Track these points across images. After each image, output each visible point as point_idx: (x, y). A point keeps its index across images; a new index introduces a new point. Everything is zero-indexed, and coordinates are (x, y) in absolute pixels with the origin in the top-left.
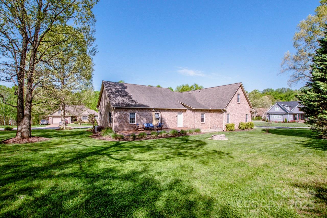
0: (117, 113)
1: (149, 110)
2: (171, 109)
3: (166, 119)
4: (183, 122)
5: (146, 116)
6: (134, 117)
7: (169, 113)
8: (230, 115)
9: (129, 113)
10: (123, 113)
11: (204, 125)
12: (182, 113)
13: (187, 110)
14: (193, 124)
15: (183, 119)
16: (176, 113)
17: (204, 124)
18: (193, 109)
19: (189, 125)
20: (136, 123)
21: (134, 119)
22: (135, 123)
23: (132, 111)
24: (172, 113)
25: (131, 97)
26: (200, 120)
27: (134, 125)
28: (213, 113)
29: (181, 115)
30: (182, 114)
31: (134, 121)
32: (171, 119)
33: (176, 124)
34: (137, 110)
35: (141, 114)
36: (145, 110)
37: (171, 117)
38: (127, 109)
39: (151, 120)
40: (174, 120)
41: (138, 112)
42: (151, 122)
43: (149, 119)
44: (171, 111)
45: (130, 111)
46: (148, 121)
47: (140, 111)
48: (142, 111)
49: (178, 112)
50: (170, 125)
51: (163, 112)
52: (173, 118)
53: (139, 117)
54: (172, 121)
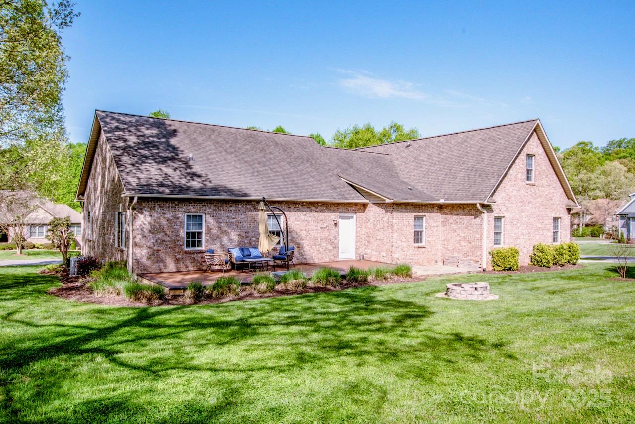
0: (142, 213)
1: (248, 206)
2: (318, 203)
3: (303, 234)
4: (356, 242)
5: (239, 225)
6: (201, 225)
7: (311, 214)
8: (503, 220)
9: (182, 217)
10: (165, 214)
11: (423, 253)
12: (355, 216)
13: (368, 204)
14: (387, 250)
15: (357, 233)
16: (334, 216)
17: (423, 250)
18: (388, 201)
19: (374, 253)
20: (205, 247)
21: (200, 234)
22: (203, 248)
23: (193, 210)
24: (322, 216)
25: (191, 163)
26: (411, 237)
27: (201, 252)
28: (452, 214)
29: (351, 220)
30: (352, 217)
31: (200, 242)
32: (317, 234)
33: (335, 249)
34: (210, 204)
35: (223, 219)
36: (234, 204)
37: (319, 228)
38: (176, 203)
39: (255, 239)
40: (327, 235)
41: (211, 210)
42: (253, 243)
43: (247, 235)
44: (318, 210)
45: (184, 207)
46: (246, 241)
47: (218, 208)
48: (225, 208)
49: (339, 213)
50: (317, 254)
51: (293, 211)
52: (326, 229)
53: (217, 229)
54: (321, 239)
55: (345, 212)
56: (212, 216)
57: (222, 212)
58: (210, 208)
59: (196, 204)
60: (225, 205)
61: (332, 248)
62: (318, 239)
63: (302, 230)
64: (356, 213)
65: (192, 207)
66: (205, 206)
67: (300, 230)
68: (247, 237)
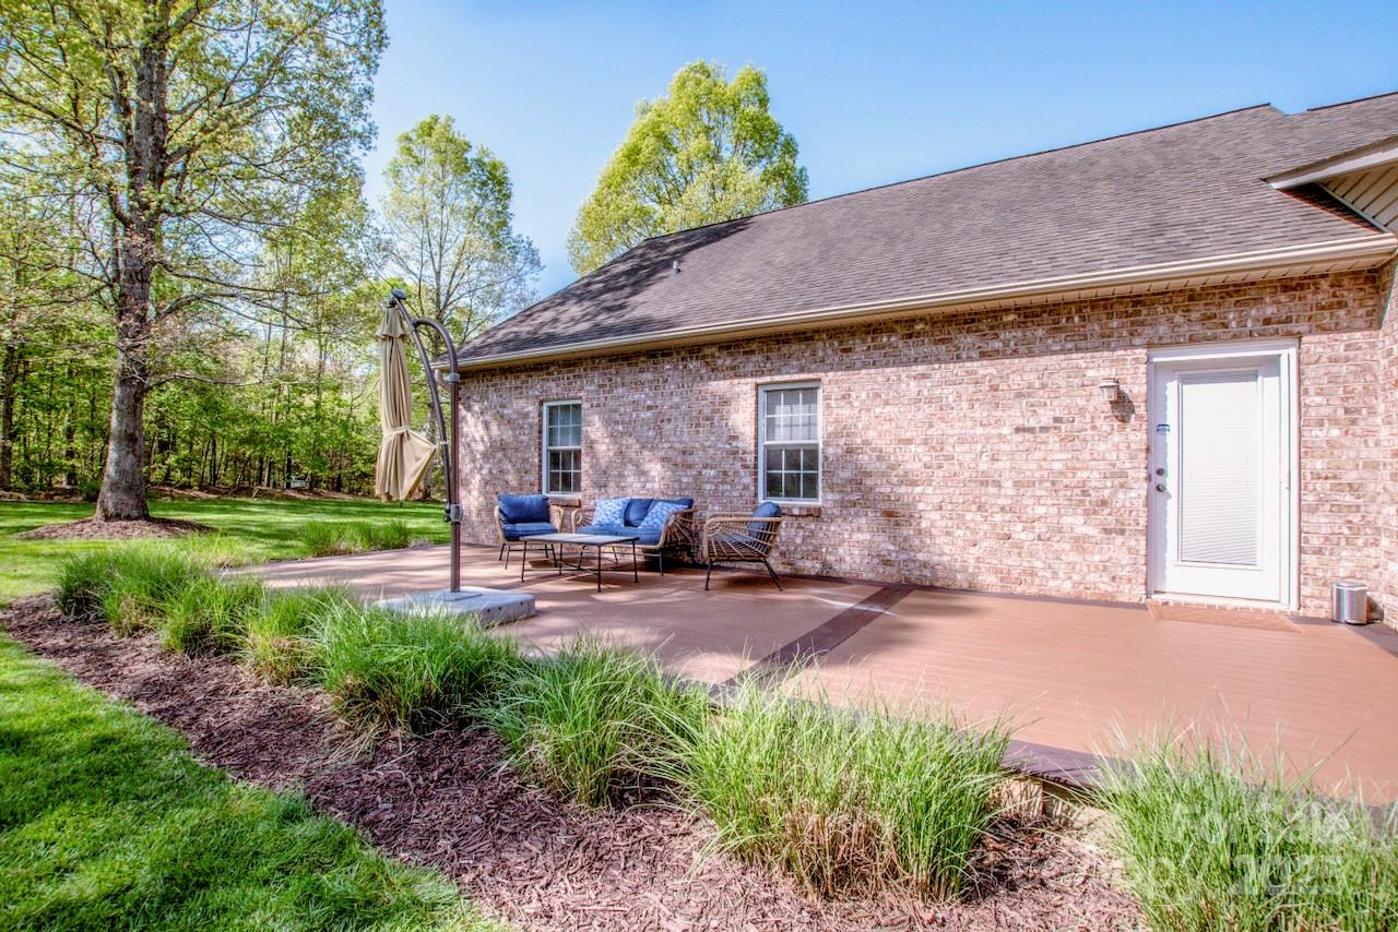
1: (693, 365)
3: (914, 459)
4: (1303, 508)
6: (577, 432)
7: (957, 369)
12: (1288, 354)
15: (1304, 450)
20: (585, 493)
21: (578, 455)
22: (582, 494)
24: (1023, 371)
29: (1269, 383)
30: (1275, 360)
31: (577, 479)
32: (994, 459)
33: (1119, 540)
34: (591, 370)
35: (622, 409)
36: (650, 363)
37: (1006, 431)
38: (523, 376)
39: (713, 472)
40: (1058, 466)
41: (592, 388)
42: (708, 487)
43: (690, 459)
44: (997, 345)
45: (538, 386)
46: (685, 480)
47: (610, 380)
48: (627, 377)
49: (1149, 345)
50: (992, 552)
51: (865, 366)
52: (1052, 438)
53: (607, 440)
54: (1017, 484)
55: (1192, 340)
56: (595, 403)
57: (621, 390)
58: (592, 382)
59: (561, 376)
60: (627, 369)
61: (1093, 531)
62: (998, 484)
63: (909, 441)
64: (1299, 336)
65: (553, 384)
66: (579, 376)
67: (900, 441)
68: (690, 467)
